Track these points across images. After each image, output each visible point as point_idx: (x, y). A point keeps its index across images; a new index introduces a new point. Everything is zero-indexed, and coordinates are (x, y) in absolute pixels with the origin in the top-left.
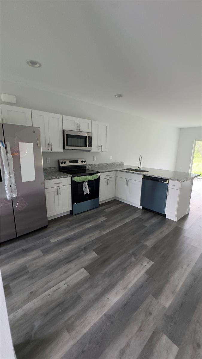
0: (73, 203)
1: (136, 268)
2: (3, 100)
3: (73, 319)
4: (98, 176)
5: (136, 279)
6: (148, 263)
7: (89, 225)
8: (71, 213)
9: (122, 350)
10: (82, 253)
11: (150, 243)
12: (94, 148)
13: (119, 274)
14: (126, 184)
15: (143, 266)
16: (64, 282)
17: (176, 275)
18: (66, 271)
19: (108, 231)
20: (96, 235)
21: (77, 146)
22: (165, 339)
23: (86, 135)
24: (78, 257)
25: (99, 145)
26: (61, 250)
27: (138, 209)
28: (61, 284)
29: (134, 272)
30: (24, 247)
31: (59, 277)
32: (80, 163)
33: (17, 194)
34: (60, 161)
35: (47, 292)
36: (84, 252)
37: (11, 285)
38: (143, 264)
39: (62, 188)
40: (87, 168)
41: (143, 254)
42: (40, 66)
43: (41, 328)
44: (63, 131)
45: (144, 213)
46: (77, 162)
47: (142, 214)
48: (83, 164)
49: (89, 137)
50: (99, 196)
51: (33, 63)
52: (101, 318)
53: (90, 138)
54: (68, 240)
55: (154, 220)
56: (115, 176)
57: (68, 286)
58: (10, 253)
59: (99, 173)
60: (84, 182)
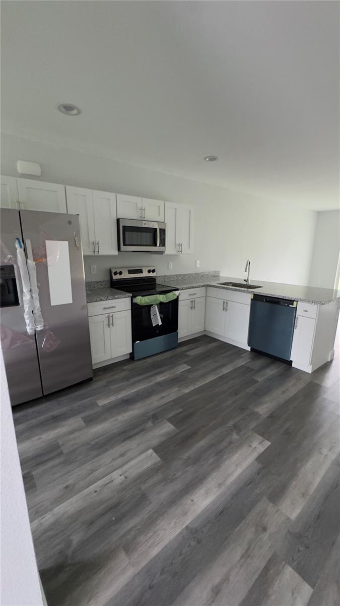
0: (133, 342)
1: (239, 452)
2: (20, 172)
3: (133, 533)
4: (175, 295)
5: (239, 471)
6: (260, 443)
7: (160, 378)
8: (130, 357)
9: (216, 587)
10: (150, 424)
11: (264, 409)
12: (169, 249)
13: (211, 460)
14: (224, 309)
15: (251, 449)
16: (119, 471)
17: (309, 465)
18: (123, 454)
19: (192, 388)
20: (173, 394)
21: (141, 245)
22: (289, 574)
23: (156, 226)
24: (142, 431)
25: (178, 243)
26: (114, 419)
27: (245, 351)
28: (115, 474)
29: (235, 458)
30: (56, 412)
31: (111, 462)
32: (145, 274)
33: (43, 325)
34: (113, 271)
35: (92, 487)
36: (153, 422)
37: (34, 473)
38: (252, 445)
39: (116, 315)
40: (158, 282)
41: (251, 427)
42: (79, 112)
43: (83, 544)
44: (118, 220)
45: (253, 359)
46: (141, 271)
47: (250, 360)
48: (151, 274)
49: (160, 229)
50: (177, 329)
51: (68, 108)
52: (181, 533)
53: (163, 231)
54: (127, 403)
55: (272, 371)
56: (205, 295)
57: (126, 478)
58: (34, 422)
59: (178, 290)
60: (153, 305)
